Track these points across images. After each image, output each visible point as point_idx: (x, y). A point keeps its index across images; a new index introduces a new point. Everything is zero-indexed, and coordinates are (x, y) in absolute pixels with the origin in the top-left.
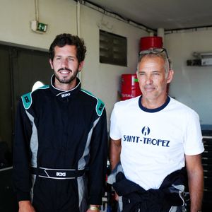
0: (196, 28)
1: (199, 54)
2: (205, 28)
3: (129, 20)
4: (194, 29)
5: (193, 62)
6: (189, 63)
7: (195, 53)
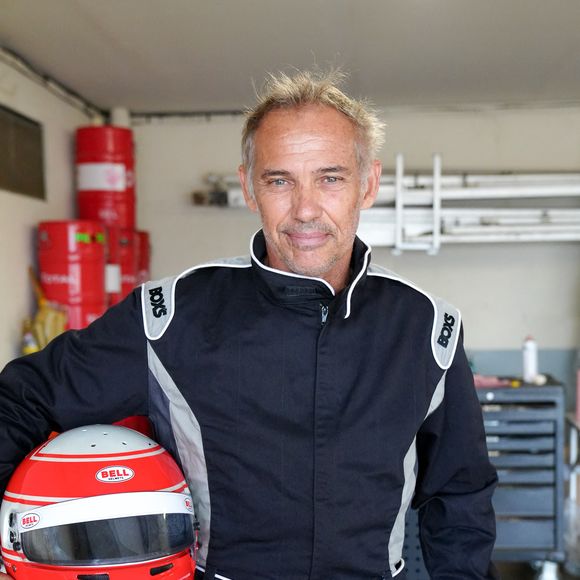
0: (208, 114)
1: (221, 178)
2: (229, 118)
3: (46, 78)
4: (203, 118)
5: (208, 197)
6: (198, 199)
7: (210, 174)
